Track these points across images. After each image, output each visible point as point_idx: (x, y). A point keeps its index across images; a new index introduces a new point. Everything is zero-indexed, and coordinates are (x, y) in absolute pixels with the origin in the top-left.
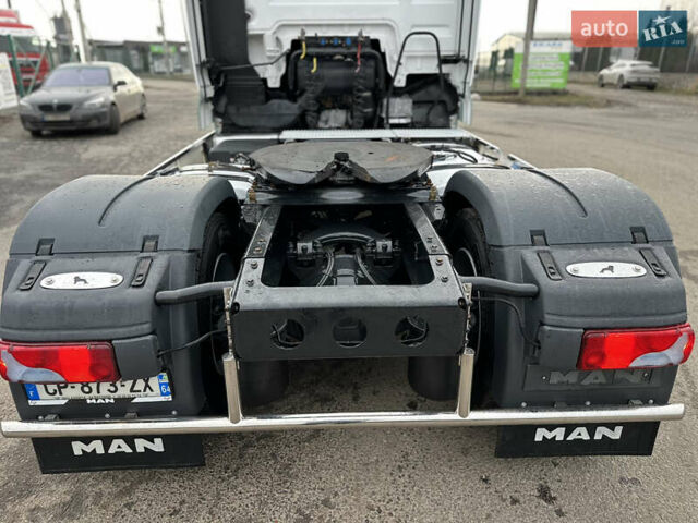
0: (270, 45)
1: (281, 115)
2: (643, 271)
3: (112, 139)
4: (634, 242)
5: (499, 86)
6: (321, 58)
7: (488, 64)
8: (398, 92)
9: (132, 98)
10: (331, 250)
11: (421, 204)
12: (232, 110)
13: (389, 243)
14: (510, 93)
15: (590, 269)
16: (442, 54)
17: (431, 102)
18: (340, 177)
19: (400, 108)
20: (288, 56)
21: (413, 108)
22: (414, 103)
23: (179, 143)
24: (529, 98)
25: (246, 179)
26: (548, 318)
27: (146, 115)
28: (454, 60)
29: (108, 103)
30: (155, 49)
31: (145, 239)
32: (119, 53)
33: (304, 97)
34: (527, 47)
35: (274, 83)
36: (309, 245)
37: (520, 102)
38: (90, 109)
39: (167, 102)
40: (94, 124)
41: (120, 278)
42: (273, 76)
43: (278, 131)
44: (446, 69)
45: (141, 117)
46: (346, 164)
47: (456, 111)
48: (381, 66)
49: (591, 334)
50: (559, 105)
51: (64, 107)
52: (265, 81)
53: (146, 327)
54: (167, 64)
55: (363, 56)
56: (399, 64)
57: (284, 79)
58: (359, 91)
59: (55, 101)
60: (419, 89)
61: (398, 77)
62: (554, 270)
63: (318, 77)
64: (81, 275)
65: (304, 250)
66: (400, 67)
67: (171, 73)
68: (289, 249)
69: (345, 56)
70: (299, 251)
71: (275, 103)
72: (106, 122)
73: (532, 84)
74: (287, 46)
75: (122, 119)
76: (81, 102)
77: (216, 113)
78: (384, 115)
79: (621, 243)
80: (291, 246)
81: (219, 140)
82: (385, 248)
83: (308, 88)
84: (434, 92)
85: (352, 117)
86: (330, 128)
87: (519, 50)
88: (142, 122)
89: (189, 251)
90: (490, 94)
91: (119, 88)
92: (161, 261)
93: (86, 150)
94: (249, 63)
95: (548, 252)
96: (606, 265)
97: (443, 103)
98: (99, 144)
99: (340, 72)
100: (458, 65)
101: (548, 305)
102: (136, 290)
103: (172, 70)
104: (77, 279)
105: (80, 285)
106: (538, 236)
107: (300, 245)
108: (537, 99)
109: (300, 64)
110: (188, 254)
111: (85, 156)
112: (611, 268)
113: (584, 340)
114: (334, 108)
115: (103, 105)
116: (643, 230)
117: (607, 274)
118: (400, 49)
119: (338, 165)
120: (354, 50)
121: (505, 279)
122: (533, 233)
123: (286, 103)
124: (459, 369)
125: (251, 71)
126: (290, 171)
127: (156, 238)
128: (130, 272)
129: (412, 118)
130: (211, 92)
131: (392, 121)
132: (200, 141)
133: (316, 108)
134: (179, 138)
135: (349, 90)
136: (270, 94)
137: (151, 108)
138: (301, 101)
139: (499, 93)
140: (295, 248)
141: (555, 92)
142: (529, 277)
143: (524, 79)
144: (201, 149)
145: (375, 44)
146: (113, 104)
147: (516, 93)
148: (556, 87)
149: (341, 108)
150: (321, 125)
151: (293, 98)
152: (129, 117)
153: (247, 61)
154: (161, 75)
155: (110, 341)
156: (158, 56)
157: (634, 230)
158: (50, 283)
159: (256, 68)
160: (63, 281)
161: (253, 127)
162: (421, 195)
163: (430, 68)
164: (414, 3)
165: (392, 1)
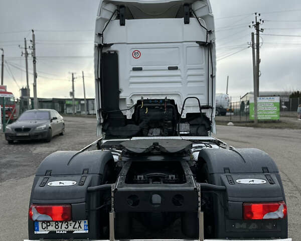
0: (128, 102)
1: (132, 131)
2: (265, 182)
3: (47, 144)
4: (264, 172)
5: (244, 119)
6: (149, 107)
7: (239, 108)
8: (183, 121)
9: (58, 125)
10: (151, 180)
11: (187, 161)
12: (110, 129)
13: (174, 176)
14: (249, 122)
15: (245, 181)
16: (201, 105)
17: (198, 125)
18: (155, 151)
19: (184, 127)
20: (136, 106)
21: (190, 128)
22: (190, 125)
23: (81, 146)
24: (260, 124)
25: (117, 155)
26: (230, 198)
27: (64, 134)
28: (207, 107)
29: (48, 127)
30: (68, 102)
31: (84, 170)
32: (50, 104)
33: (142, 123)
34: (255, 100)
35: (129, 117)
36: (142, 176)
37: (255, 126)
38: (39, 130)
39: (73, 127)
40: (40, 137)
41: (76, 183)
42: (129, 115)
43: (130, 137)
44: (203, 111)
45: (61, 134)
46: (158, 147)
47: (210, 129)
48: (175, 111)
49: (245, 204)
50: (276, 128)
51: (27, 129)
52: (126, 116)
53: (84, 199)
54: (74, 110)
55: (167, 107)
56: (183, 109)
57: (133, 116)
58: (167, 121)
59: (23, 127)
60: (193, 119)
61: (183, 114)
62: (232, 182)
63: (148, 115)
64: (62, 182)
65: (140, 178)
66: (183, 111)
67: (75, 114)
68: (134, 178)
69: (160, 107)
70: (138, 179)
71: (129, 126)
72: (46, 136)
73: (260, 117)
74: (135, 103)
75: (53, 135)
76: (35, 128)
77: (103, 130)
78: (177, 130)
79: (259, 173)
80: (135, 176)
81: (104, 141)
82: (172, 178)
83: (144, 119)
84: (199, 120)
85: (163, 131)
86: (153, 136)
87: (252, 101)
88: (62, 136)
89: (99, 174)
90: (238, 122)
91: (53, 121)
92: (89, 177)
93: (35, 149)
94: (119, 109)
95: (230, 176)
96: (251, 180)
97: (204, 125)
98: (41, 147)
99: (158, 113)
100: (209, 110)
101: (229, 194)
102: (80, 186)
103: (76, 112)
104: (60, 183)
105: (61, 185)
106: (226, 170)
107: (138, 177)
108: (264, 125)
109: (141, 110)
110: (98, 175)
111: (35, 152)
112: (253, 181)
113: (243, 207)
114: (155, 128)
115: (45, 129)
116: (267, 168)
117: (252, 183)
118: (183, 103)
119: (154, 147)
120: (163, 105)
121: (214, 184)
122: (225, 169)
123: (134, 125)
124: (198, 219)
125: (120, 112)
126: (136, 148)
127: (88, 170)
128: (79, 180)
129: (190, 132)
130: (102, 121)
131: (181, 133)
132: (96, 142)
133: (147, 128)
134: (81, 144)
135: (162, 120)
136: (128, 122)
137: (67, 130)
138: (141, 125)
139: (244, 122)
140: (137, 178)
141: (274, 122)
142: (223, 184)
143: (256, 115)
144: (96, 145)
145: (173, 101)
146: (50, 128)
147: (253, 122)
148: (274, 119)
149: (158, 128)
150: (149, 135)
151: (137, 124)
152: (56, 134)
153: (118, 108)
154: (70, 115)
155: (70, 204)
156: (69, 105)
157: (263, 168)
158: (51, 184)
159: (122, 111)
160: (55, 184)
161: (119, 136)
162: (188, 158)
163: (197, 111)
164: (188, 86)
165: (179, 85)
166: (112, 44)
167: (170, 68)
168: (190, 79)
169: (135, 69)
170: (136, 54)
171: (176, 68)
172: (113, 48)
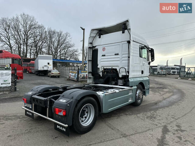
0: (100, 70)
4: (71, 99)
8: (120, 79)
22: (123, 81)
41: (32, 93)
52: (100, 75)
61: (120, 75)
94: (98, 72)
99: (110, 74)
113: (54, 108)
116: (73, 97)
123: (102, 79)
125: (98, 74)
130: (91, 77)
131: (119, 84)
138: (104, 79)
163: (125, 74)
164: (122, 62)
165: (119, 62)
166: (96, 46)
167: (115, 54)
168: (123, 59)
169: (103, 56)
170: (104, 49)
171: (118, 54)
172: (96, 48)
